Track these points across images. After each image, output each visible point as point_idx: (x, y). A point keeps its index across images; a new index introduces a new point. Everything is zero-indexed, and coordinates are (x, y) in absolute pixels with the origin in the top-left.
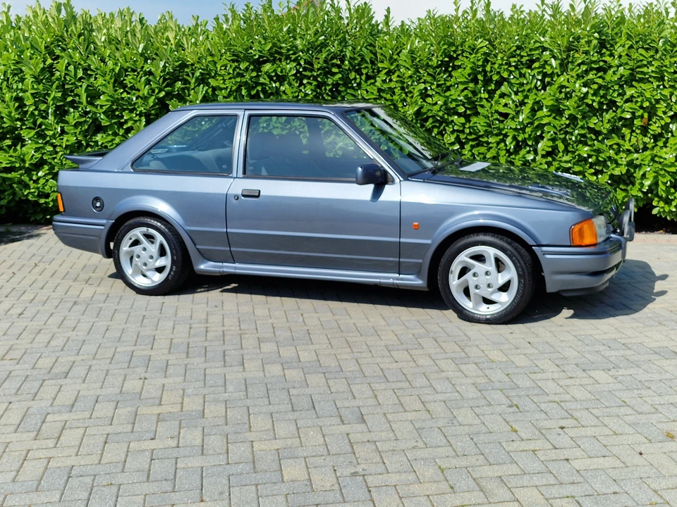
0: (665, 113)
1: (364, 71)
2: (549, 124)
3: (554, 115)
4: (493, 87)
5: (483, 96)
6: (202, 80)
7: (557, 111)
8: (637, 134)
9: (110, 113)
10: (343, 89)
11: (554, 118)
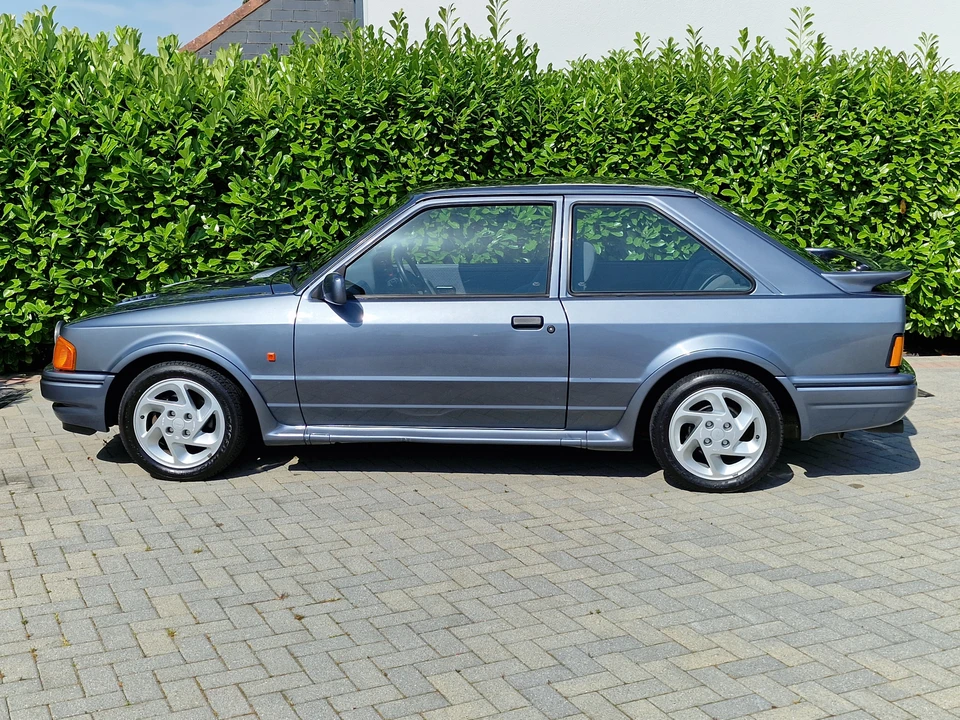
0: (928, 196)
1: (526, 135)
2: (785, 211)
3: (791, 199)
4: (706, 160)
5: (692, 172)
6: (279, 144)
7: (795, 194)
8: (892, 225)
9: (129, 196)
10: (497, 161)
11: (791, 203)
